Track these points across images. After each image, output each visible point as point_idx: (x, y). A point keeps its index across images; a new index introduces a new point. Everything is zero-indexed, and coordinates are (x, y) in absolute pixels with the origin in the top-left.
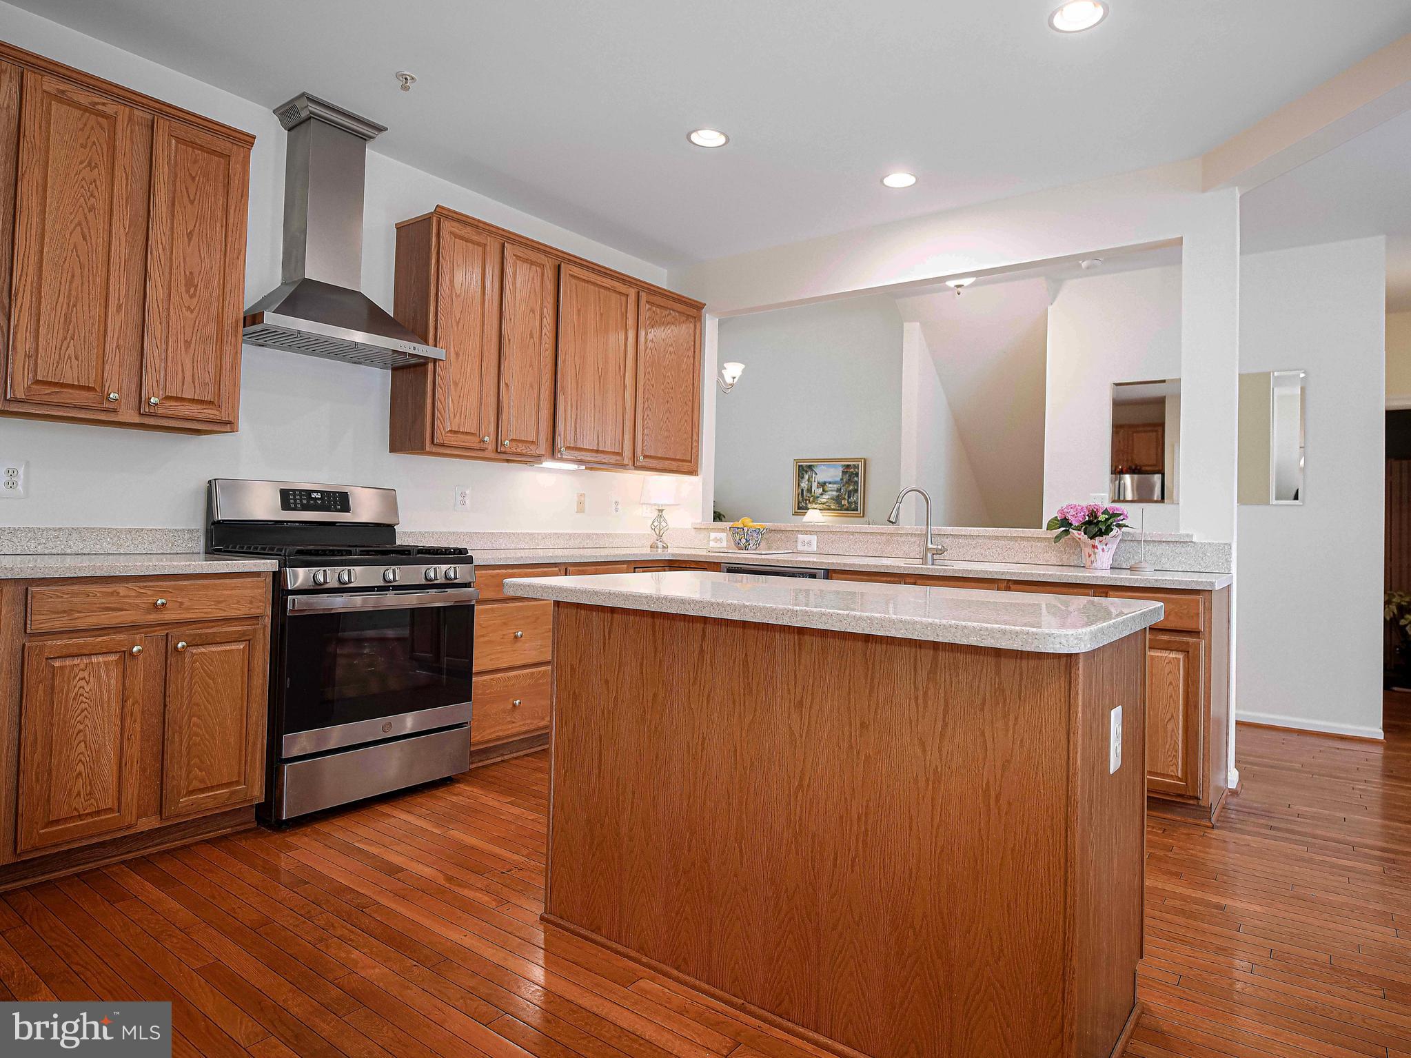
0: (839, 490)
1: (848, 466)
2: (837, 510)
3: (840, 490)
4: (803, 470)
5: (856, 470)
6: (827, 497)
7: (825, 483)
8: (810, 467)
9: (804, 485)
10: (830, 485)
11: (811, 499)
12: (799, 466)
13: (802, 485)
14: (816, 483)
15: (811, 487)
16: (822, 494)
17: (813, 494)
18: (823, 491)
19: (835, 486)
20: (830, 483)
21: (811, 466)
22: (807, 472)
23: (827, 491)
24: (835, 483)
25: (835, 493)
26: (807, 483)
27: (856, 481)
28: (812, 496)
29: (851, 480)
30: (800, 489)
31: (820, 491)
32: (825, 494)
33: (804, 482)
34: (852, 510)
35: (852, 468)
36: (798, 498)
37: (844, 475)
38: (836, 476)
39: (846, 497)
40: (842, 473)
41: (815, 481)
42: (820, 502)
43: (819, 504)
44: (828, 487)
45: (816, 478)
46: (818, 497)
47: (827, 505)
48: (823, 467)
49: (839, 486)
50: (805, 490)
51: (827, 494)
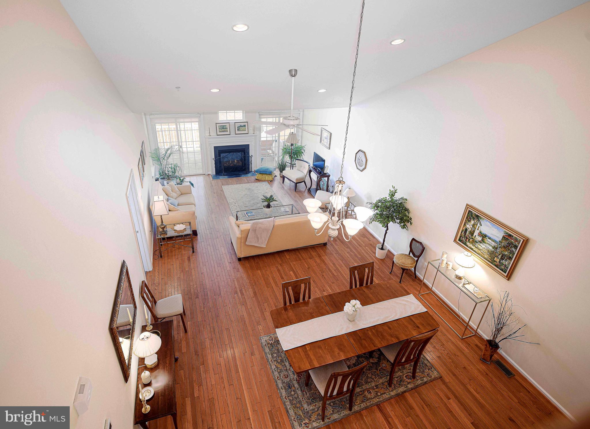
0: (495, 248)
1: (510, 236)
2: (488, 261)
3: (497, 249)
4: (472, 216)
5: (516, 243)
6: (484, 247)
7: (486, 236)
8: (477, 216)
9: (469, 226)
10: (489, 240)
11: (471, 240)
12: (469, 211)
13: (468, 226)
14: (478, 231)
15: (474, 232)
16: (480, 242)
17: (473, 237)
18: (482, 240)
19: (493, 243)
20: (490, 238)
21: (479, 216)
22: (474, 218)
23: (485, 243)
24: (494, 241)
25: (491, 248)
26: (471, 227)
27: (513, 251)
28: (472, 239)
29: (509, 247)
30: (465, 227)
31: (480, 239)
32: (483, 243)
33: (469, 224)
34: (500, 269)
35: (513, 239)
36: (461, 233)
37: (504, 240)
38: (497, 236)
39: (500, 257)
40: (504, 237)
41: (478, 229)
42: (477, 247)
43: (476, 247)
44: (487, 240)
45: (480, 228)
46: (477, 242)
47: (481, 252)
48: (488, 223)
49: (497, 245)
50: (468, 230)
51: (485, 244)
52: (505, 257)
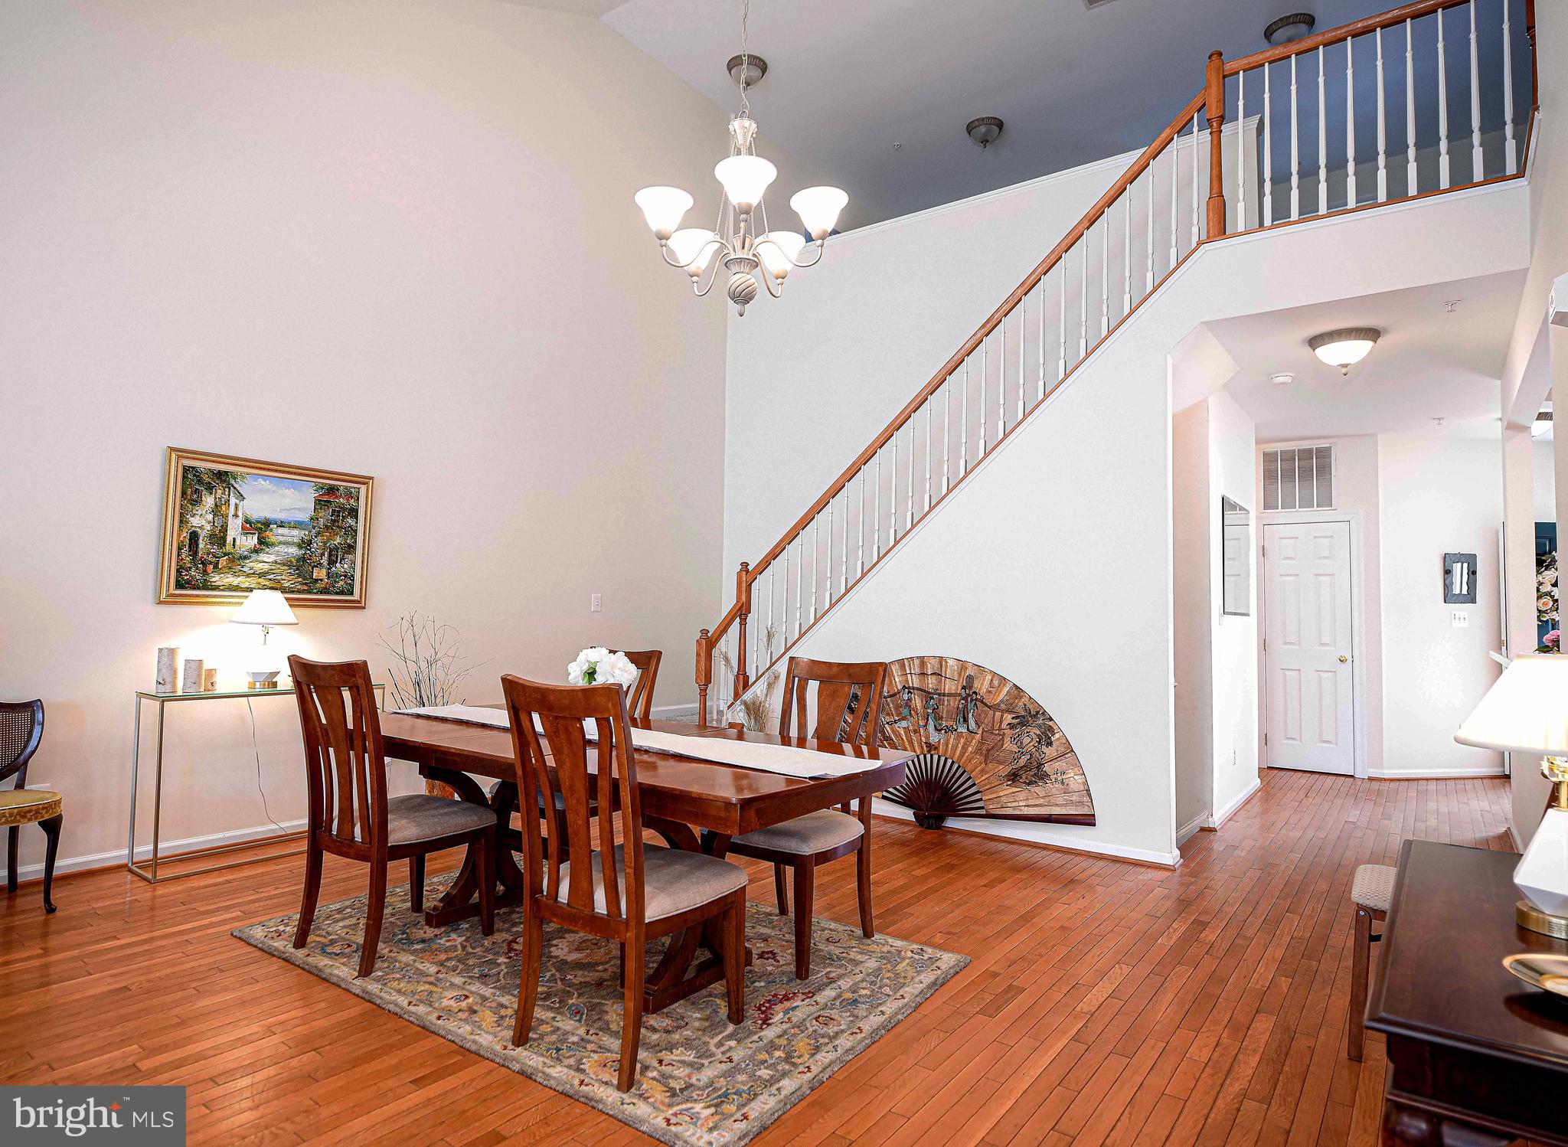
0: (305, 544)
1: (332, 490)
2: (299, 592)
3: (310, 543)
4: (200, 481)
5: (352, 501)
6: (272, 558)
7: (267, 524)
8: (221, 476)
9: (201, 520)
10: (281, 531)
11: (223, 561)
12: (186, 469)
13: (195, 521)
14: (240, 521)
15: (224, 529)
16: (256, 551)
17: (229, 548)
18: (261, 541)
19: (295, 532)
20: (281, 525)
21: (226, 473)
22: (210, 488)
23: (273, 545)
24: (297, 525)
25: (293, 551)
26: (210, 517)
27: (350, 527)
28: (225, 554)
29: (338, 522)
30: (185, 530)
31: (253, 541)
32: (267, 550)
33: (199, 513)
34: (337, 593)
35: (341, 496)
36: (178, 556)
37: (321, 509)
38: (299, 509)
39: (325, 561)
40: (319, 503)
41: (236, 516)
42: (252, 571)
43: (248, 576)
44: (276, 534)
45: (240, 507)
46: (246, 558)
47: (270, 580)
48: (263, 482)
49: (307, 533)
50: (202, 534)
51: (271, 550)
52: (337, 552)
